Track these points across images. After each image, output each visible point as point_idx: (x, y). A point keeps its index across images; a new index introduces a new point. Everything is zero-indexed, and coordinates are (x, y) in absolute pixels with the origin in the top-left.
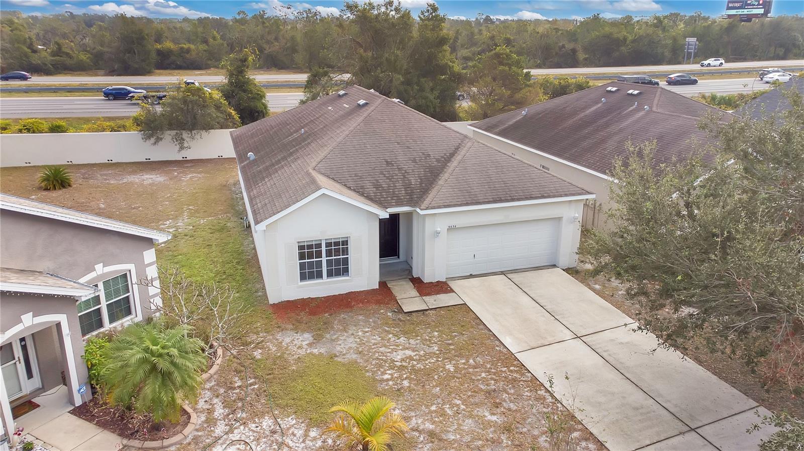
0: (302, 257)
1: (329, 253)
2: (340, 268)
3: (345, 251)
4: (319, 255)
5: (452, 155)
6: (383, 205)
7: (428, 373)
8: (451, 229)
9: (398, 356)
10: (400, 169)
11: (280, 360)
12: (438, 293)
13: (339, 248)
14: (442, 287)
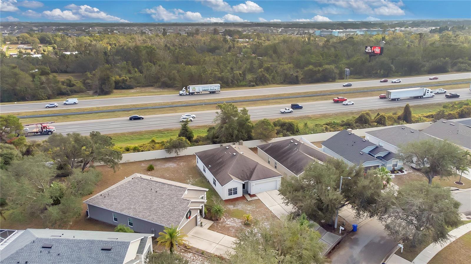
0: (229, 191)
1: (234, 190)
2: (236, 193)
3: (237, 190)
4: (232, 191)
5: (255, 168)
6: (243, 180)
7: (254, 211)
8: (256, 184)
9: (249, 209)
10: (245, 172)
11: (229, 210)
12: (254, 197)
13: (235, 189)
14: (254, 195)
